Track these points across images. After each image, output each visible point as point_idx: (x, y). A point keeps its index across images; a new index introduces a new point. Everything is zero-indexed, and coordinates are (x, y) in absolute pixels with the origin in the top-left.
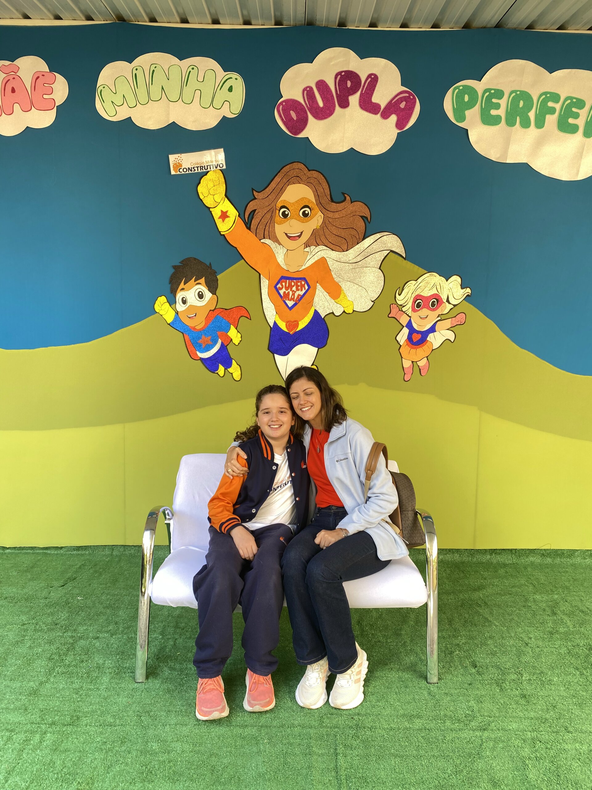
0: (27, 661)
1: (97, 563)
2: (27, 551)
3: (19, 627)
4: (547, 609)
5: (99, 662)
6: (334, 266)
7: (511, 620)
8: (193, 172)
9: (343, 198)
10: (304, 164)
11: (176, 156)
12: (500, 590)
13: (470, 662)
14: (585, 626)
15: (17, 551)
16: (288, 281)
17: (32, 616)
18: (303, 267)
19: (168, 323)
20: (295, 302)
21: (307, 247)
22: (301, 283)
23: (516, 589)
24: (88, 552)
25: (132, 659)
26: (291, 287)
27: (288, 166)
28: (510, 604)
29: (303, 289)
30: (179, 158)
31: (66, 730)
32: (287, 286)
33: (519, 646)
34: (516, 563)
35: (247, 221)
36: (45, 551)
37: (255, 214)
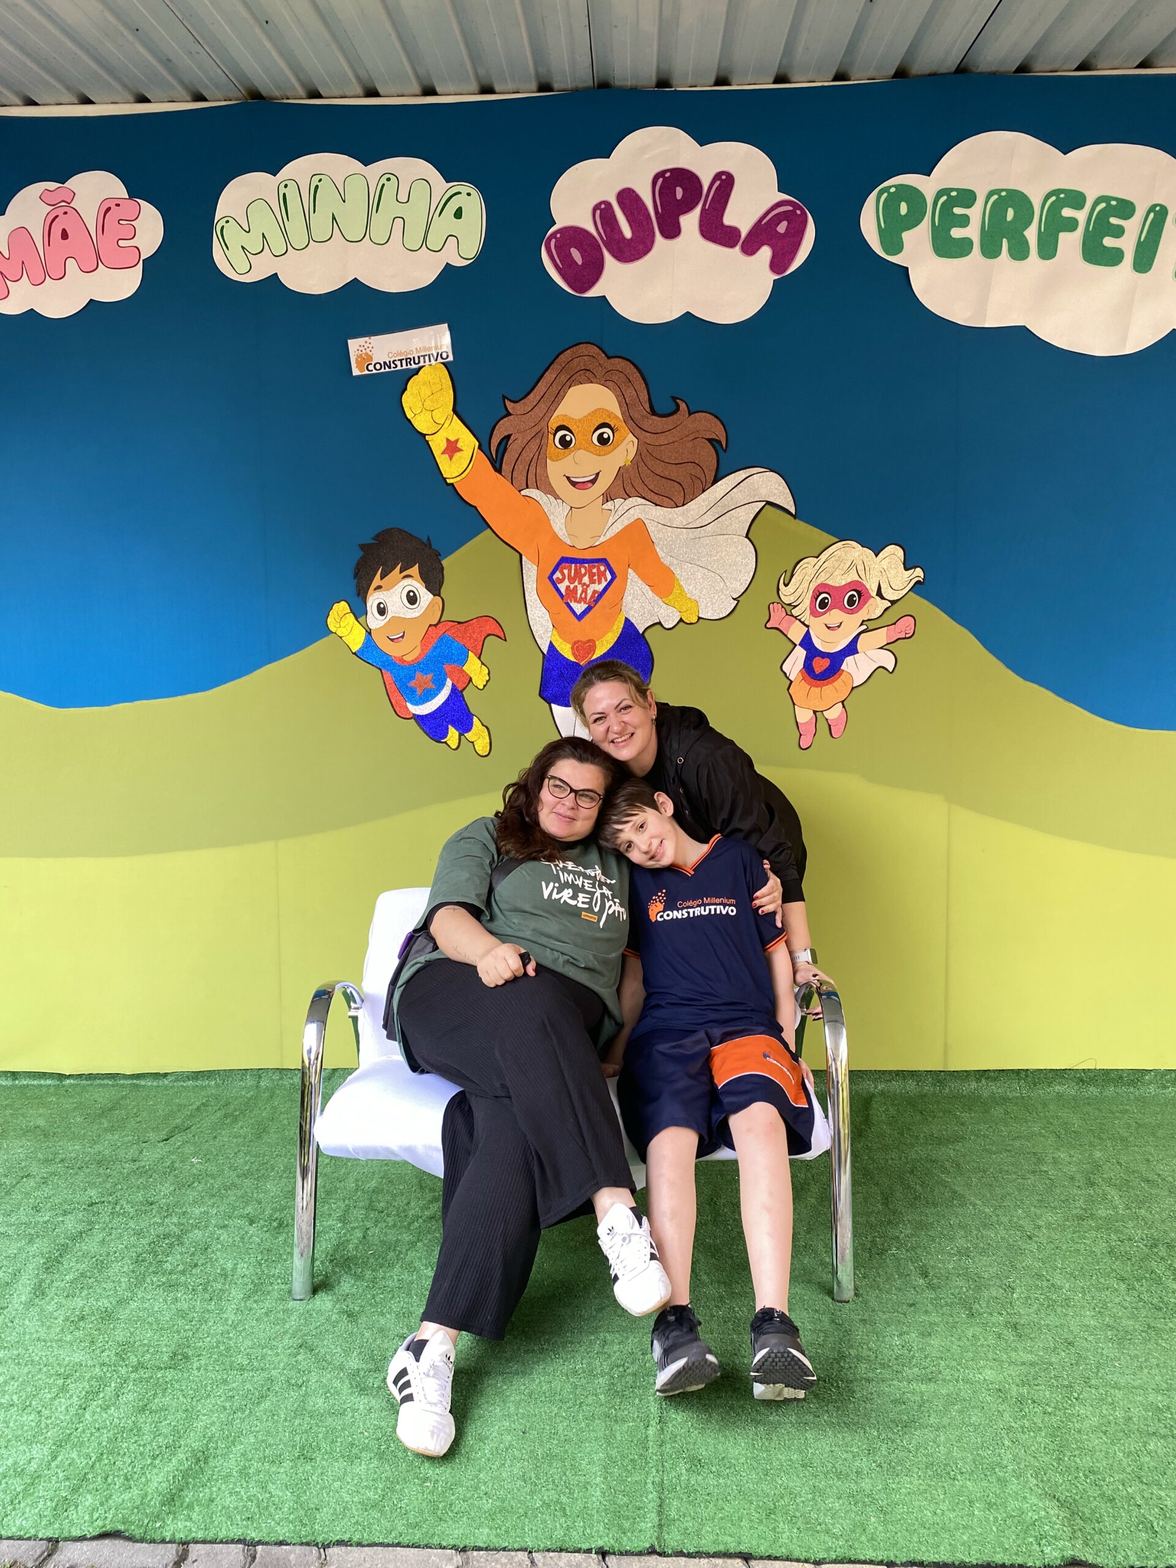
0: (97, 1265)
1: (230, 1100)
2: (102, 1082)
3: (84, 1209)
4: (1078, 1176)
5: (225, 1266)
6: (661, 535)
7: (1003, 1197)
8: (392, 369)
9: (674, 407)
10: (599, 345)
11: (361, 341)
12: (989, 1144)
13: (915, 1268)
14: (1148, 1205)
15: (84, 1082)
16: (573, 565)
17: (108, 1190)
18: (602, 539)
19: (354, 651)
20: (587, 605)
21: (607, 501)
22: (598, 569)
23: (1023, 1142)
24: (213, 1083)
25: (285, 1260)
26: (579, 576)
27: (569, 351)
28: (1006, 1168)
29: (603, 579)
30: (367, 345)
31: (162, 1377)
32: (573, 575)
33: (1014, 1241)
34: (1028, 1096)
35: (494, 457)
36: (135, 1081)
37: (509, 443)
